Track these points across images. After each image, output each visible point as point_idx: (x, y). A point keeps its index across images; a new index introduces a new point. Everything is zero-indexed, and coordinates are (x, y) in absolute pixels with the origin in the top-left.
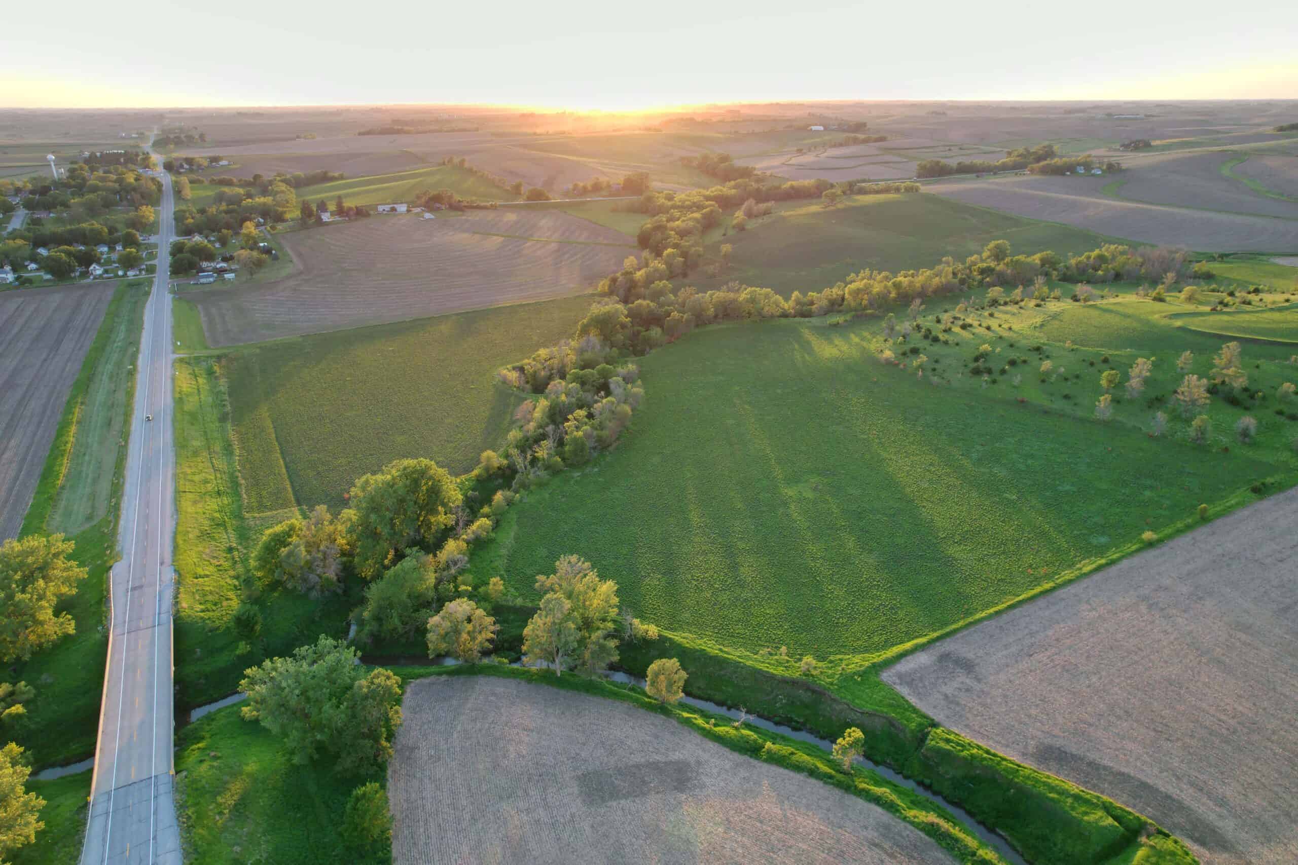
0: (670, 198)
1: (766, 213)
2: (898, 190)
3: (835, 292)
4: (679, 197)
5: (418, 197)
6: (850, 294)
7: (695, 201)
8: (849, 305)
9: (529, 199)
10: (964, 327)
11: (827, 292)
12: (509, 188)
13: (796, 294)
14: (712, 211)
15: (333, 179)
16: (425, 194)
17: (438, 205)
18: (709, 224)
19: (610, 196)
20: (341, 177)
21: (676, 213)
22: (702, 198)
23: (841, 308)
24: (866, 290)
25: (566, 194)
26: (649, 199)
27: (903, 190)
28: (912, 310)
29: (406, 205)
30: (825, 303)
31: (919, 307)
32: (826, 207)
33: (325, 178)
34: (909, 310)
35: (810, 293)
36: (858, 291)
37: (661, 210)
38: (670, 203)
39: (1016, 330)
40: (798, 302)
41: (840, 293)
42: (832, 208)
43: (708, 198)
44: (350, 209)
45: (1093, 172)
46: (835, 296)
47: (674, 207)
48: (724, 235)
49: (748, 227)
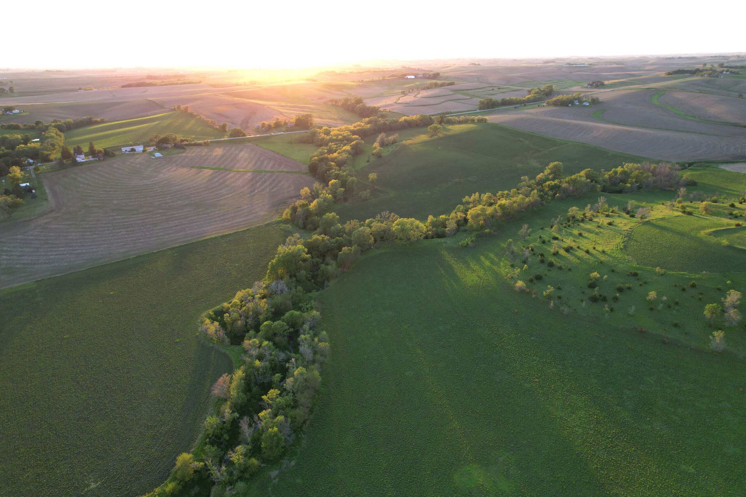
0: (327, 133)
1: (394, 142)
2: (473, 121)
4: (334, 132)
5: (151, 140)
6: (472, 218)
7: (345, 135)
8: (472, 226)
9: (231, 136)
12: (218, 127)
13: (430, 218)
14: (357, 144)
15: (97, 123)
16: (156, 137)
17: (165, 145)
18: (357, 152)
19: (287, 131)
20: (102, 122)
21: (333, 145)
22: (349, 133)
23: (465, 228)
24: (482, 213)
25: (258, 130)
26: (314, 134)
27: (476, 121)
29: (142, 146)
30: (454, 226)
32: (432, 136)
33: (90, 122)
36: (477, 216)
37: (322, 143)
38: (328, 138)
39: (609, 252)
40: (433, 224)
42: (436, 137)
43: (354, 133)
44: (100, 152)
45: (584, 104)
47: (331, 140)
48: (368, 161)
49: (383, 154)
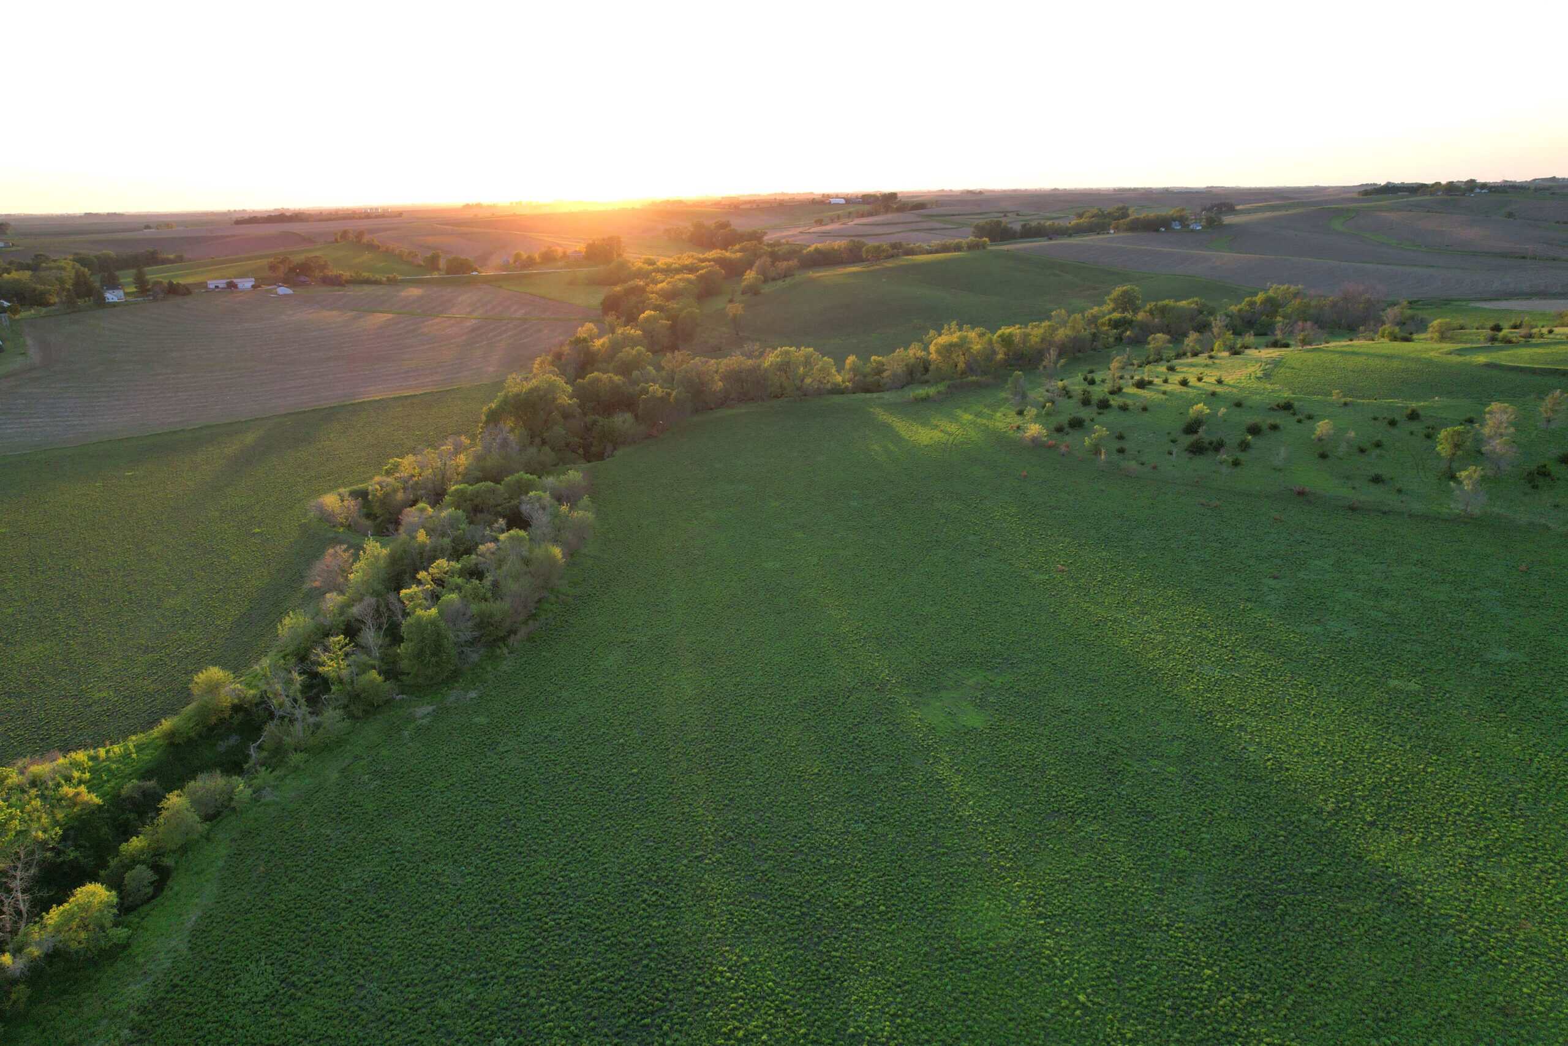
3: (914, 352)
5: (273, 267)
6: (938, 352)
8: (938, 369)
10: (1141, 384)
11: (899, 353)
13: (851, 359)
16: (283, 262)
23: (926, 377)
24: (962, 345)
28: (1045, 367)
30: (899, 369)
31: (1056, 363)
34: (1041, 368)
35: (873, 358)
36: (949, 349)
39: (1231, 383)
40: (854, 370)
41: (921, 354)
45: (1191, 227)
46: (912, 360)
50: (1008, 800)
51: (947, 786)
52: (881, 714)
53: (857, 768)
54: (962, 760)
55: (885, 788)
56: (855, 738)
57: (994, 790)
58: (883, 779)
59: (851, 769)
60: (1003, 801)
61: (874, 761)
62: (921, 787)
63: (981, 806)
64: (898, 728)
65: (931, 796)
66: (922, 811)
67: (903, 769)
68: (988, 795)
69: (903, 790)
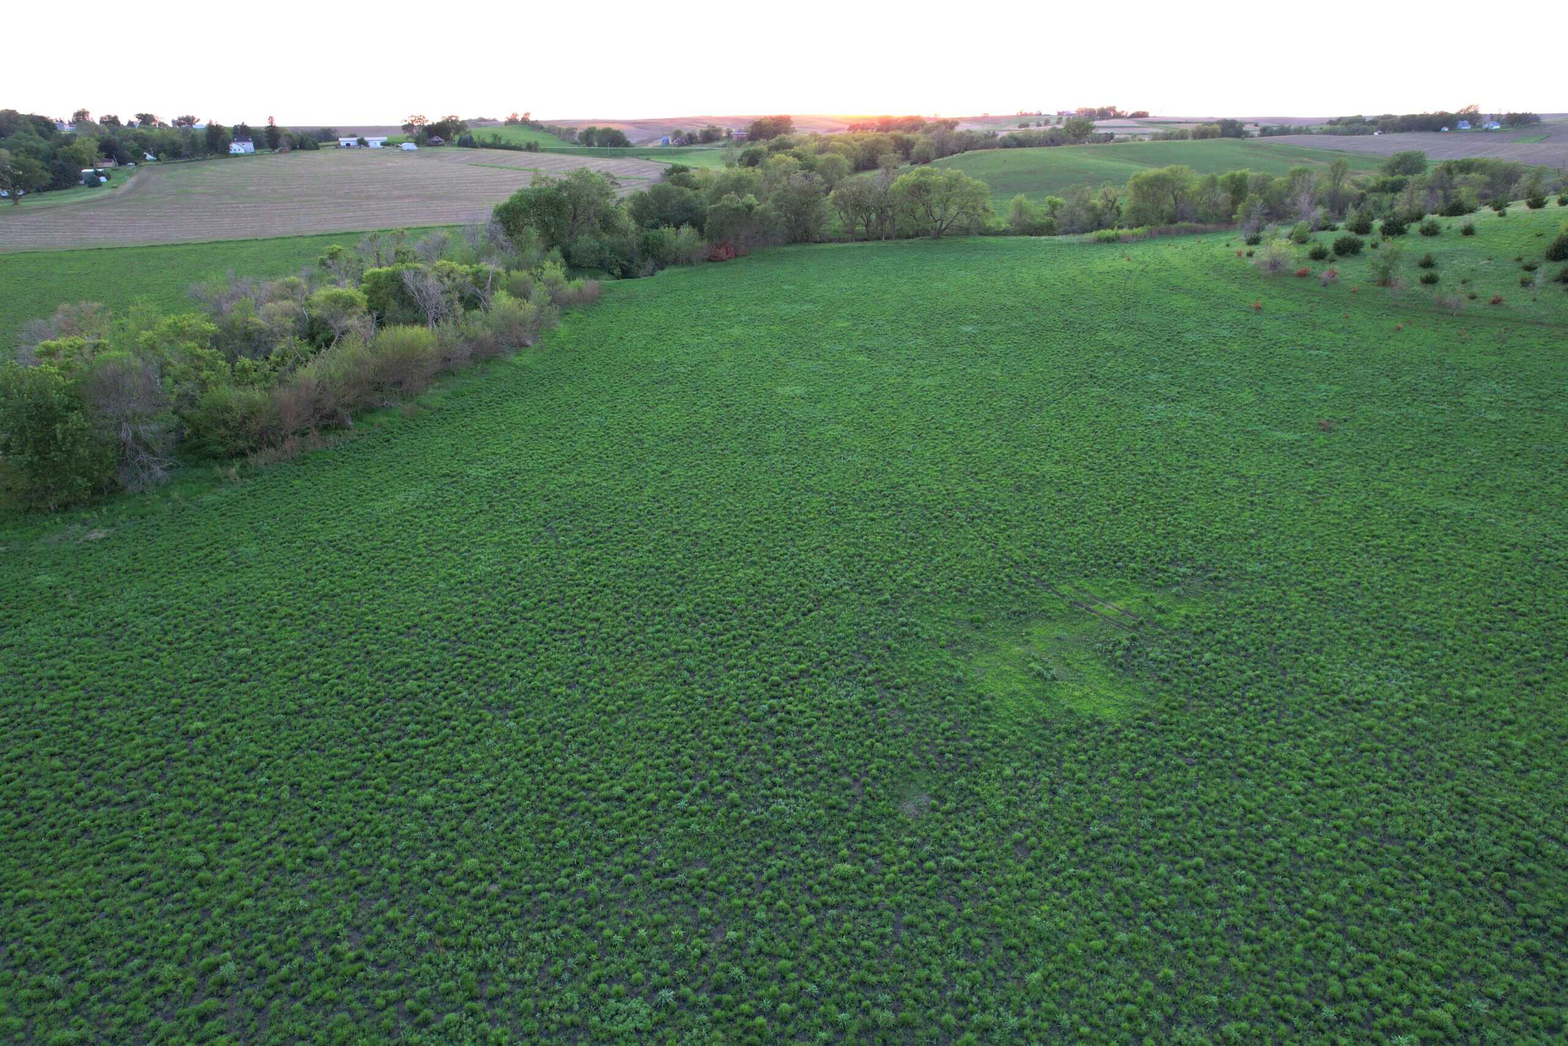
50: (1166, 985)
51: (975, 896)
52: (869, 657)
53: (734, 795)
54: (1042, 814)
55: (783, 873)
56: (772, 711)
57: (1122, 937)
58: (793, 841)
59: (719, 796)
60: (1148, 986)
61: (789, 782)
62: (892, 887)
63: (1069, 993)
64: (895, 698)
65: (910, 926)
66: (863, 983)
67: (862, 817)
68: (1099, 954)
69: (835, 890)
